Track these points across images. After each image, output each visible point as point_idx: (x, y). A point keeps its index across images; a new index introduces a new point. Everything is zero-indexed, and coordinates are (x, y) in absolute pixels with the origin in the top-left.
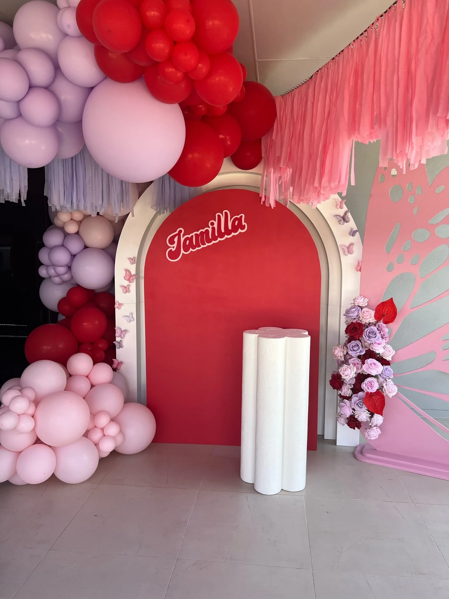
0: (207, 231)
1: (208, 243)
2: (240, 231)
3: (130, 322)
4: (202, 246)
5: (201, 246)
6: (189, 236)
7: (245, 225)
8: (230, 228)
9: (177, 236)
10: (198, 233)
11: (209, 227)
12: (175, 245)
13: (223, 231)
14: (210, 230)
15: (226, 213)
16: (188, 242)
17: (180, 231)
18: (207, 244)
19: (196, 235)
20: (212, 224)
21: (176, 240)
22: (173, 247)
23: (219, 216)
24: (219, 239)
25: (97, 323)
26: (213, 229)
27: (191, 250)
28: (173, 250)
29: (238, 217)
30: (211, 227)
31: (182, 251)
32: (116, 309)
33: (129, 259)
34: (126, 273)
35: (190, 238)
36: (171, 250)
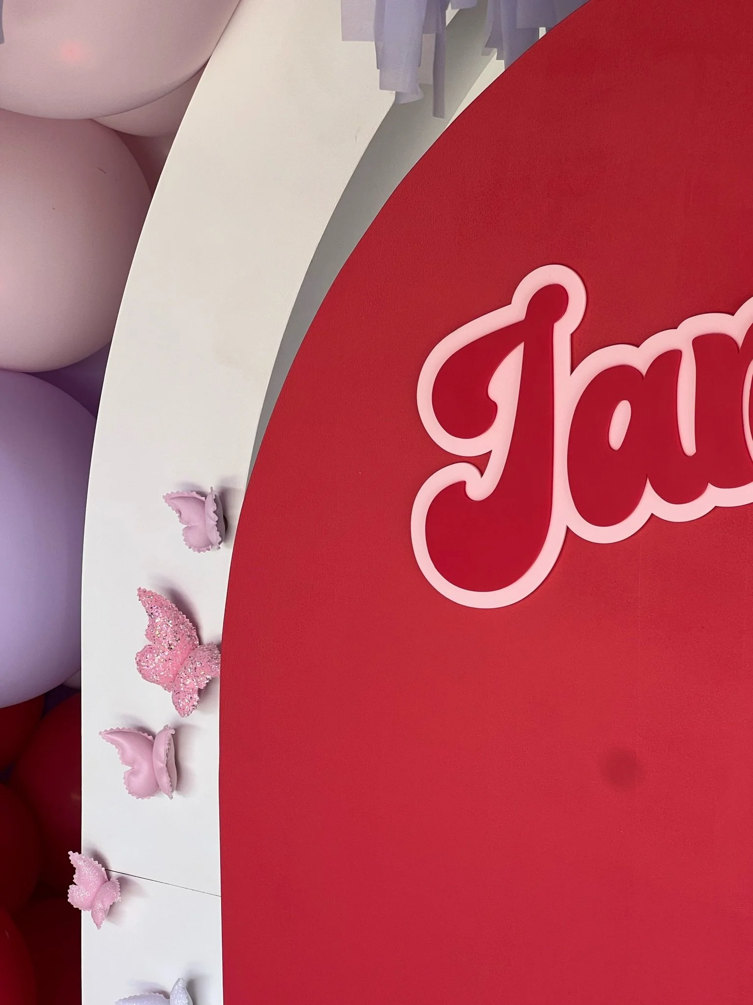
6: (639, 357)
9: (522, 345)
10: (735, 326)
16: (622, 415)
17: (552, 301)
21: (504, 385)
22: (480, 463)
27: (652, 504)
28: (480, 487)
31: (565, 515)
32: (86, 918)
33: (180, 504)
34: (152, 626)
35: (641, 374)
36: (459, 487)
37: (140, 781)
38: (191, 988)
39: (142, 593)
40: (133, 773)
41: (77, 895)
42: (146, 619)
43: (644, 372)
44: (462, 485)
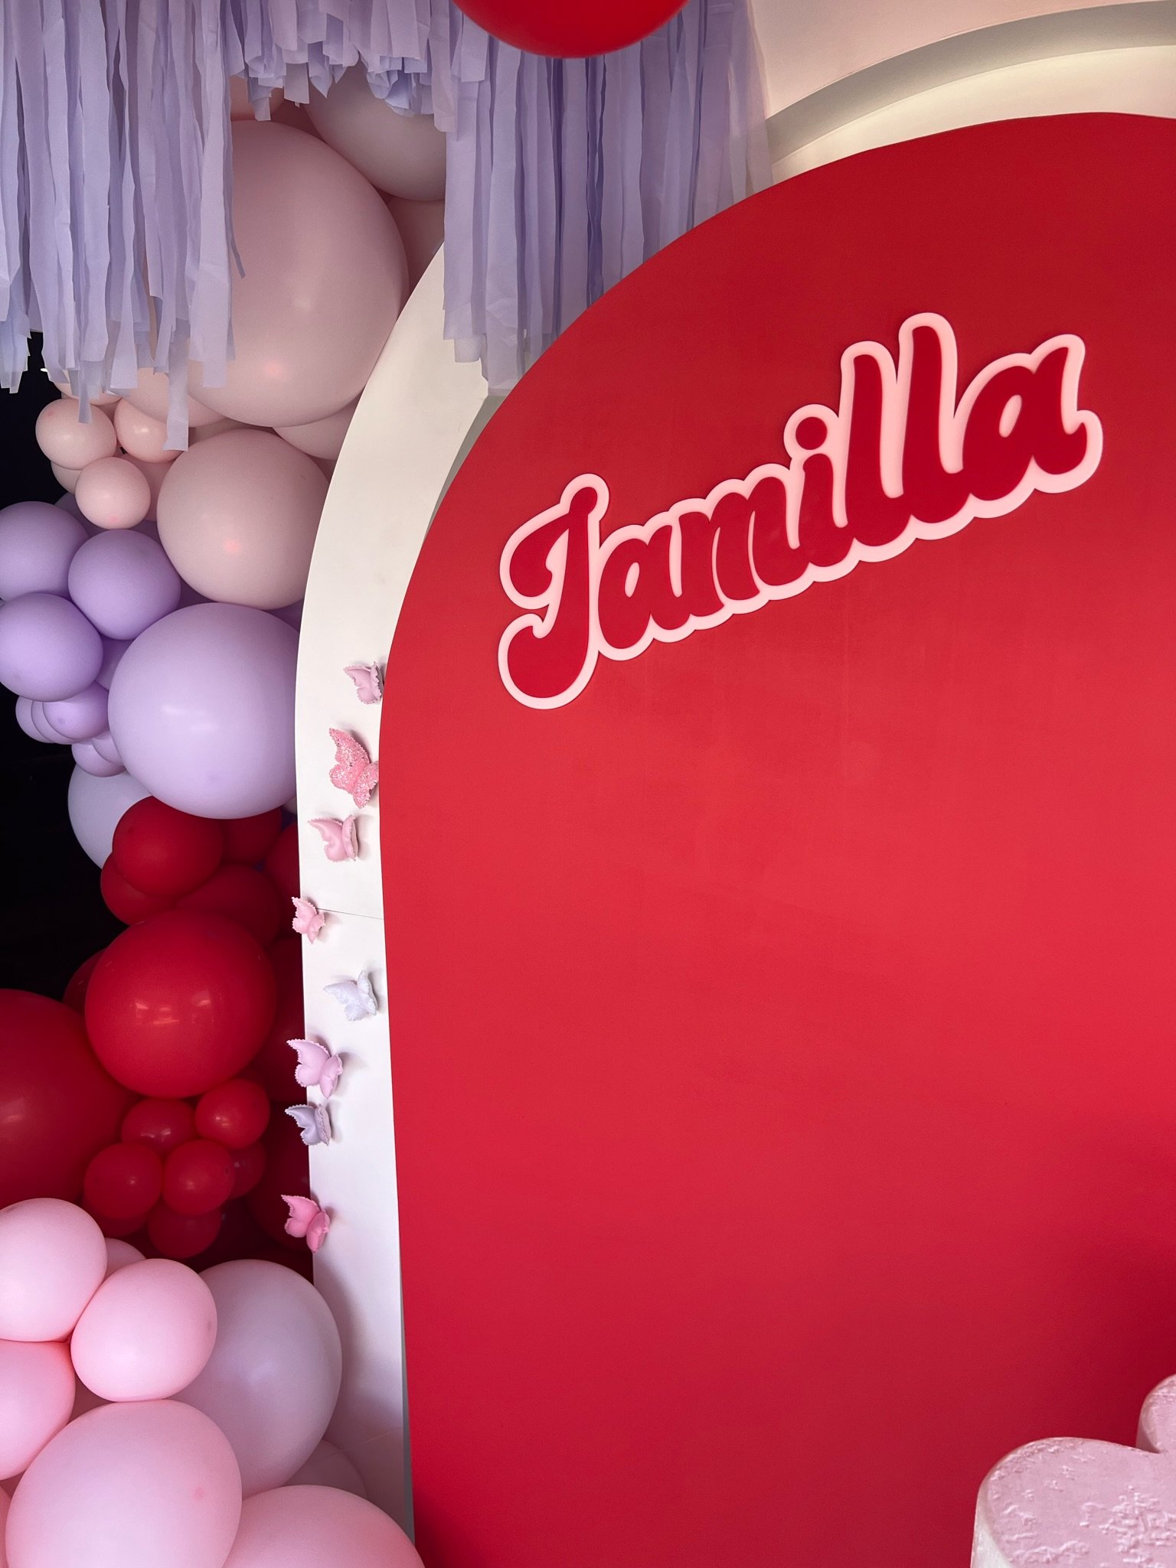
0: (772, 489)
1: (773, 580)
2: (1036, 479)
3: (365, 1014)
4: (732, 607)
5: (718, 606)
6: (643, 533)
7: (1082, 430)
8: (951, 458)
9: (568, 531)
10: (706, 506)
11: (786, 461)
12: (552, 597)
13: (892, 483)
14: (793, 480)
15: (926, 340)
16: (633, 573)
17: (586, 499)
18: (768, 593)
19: (686, 520)
20: (813, 433)
21: (557, 559)
22: (542, 613)
23: (867, 368)
24: (860, 553)
25: (205, 1002)
26: (818, 471)
27: (654, 632)
28: (542, 629)
29: (1030, 361)
30: (799, 455)
31: (597, 644)
32: (305, 939)
33: (355, 674)
34: (339, 752)
35: (645, 543)
36: (529, 630)
37: (335, 851)
38: (371, 977)
39: (332, 731)
40: (330, 846)
41: (298, 924)
42: (335, 748)
43: (647, 542)
44: (529, 629)
